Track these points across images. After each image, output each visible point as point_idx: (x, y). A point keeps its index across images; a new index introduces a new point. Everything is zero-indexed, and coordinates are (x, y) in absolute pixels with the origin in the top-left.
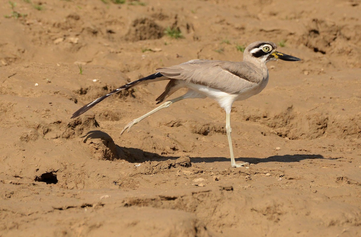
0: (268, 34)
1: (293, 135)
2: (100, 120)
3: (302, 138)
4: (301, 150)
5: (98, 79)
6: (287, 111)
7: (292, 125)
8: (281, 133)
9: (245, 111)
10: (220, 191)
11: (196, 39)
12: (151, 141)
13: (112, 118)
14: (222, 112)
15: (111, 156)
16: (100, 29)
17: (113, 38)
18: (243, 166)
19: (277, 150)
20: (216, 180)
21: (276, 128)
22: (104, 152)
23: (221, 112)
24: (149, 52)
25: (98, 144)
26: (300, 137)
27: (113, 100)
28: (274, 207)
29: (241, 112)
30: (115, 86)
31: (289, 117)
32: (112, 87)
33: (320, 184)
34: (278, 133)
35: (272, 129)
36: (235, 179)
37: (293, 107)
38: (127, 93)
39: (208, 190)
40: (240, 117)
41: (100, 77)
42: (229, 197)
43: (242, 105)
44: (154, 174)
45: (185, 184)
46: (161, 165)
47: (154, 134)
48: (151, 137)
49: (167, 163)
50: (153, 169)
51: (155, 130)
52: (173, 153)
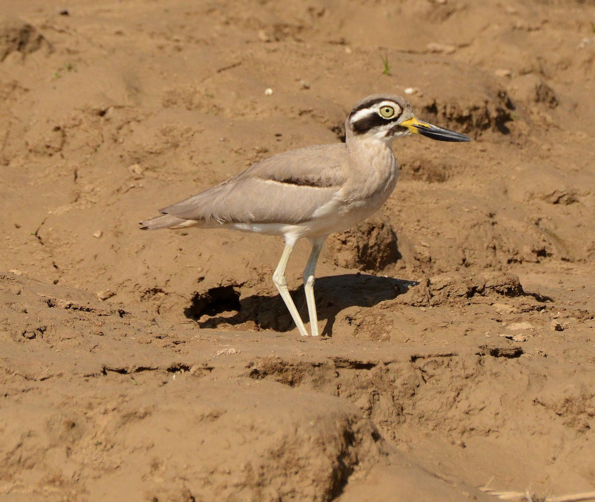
5: (416, 89)
10: (478, 356)
13: (429, 175)
20: (558, 328)
22: (361, 251)
25: (348, 232)
28: (581, 399)
30: (456, 106)
32: (449, 106)
38: (486, 121)
39: (449, 353)
44: (433, 306)
45: (486, 333)
46: (450, 289)
47: (505, 218)
48: (493, 224)
49: (465, 284)
50: (432, 296)
51: (515, 208)
52: (538, 262)
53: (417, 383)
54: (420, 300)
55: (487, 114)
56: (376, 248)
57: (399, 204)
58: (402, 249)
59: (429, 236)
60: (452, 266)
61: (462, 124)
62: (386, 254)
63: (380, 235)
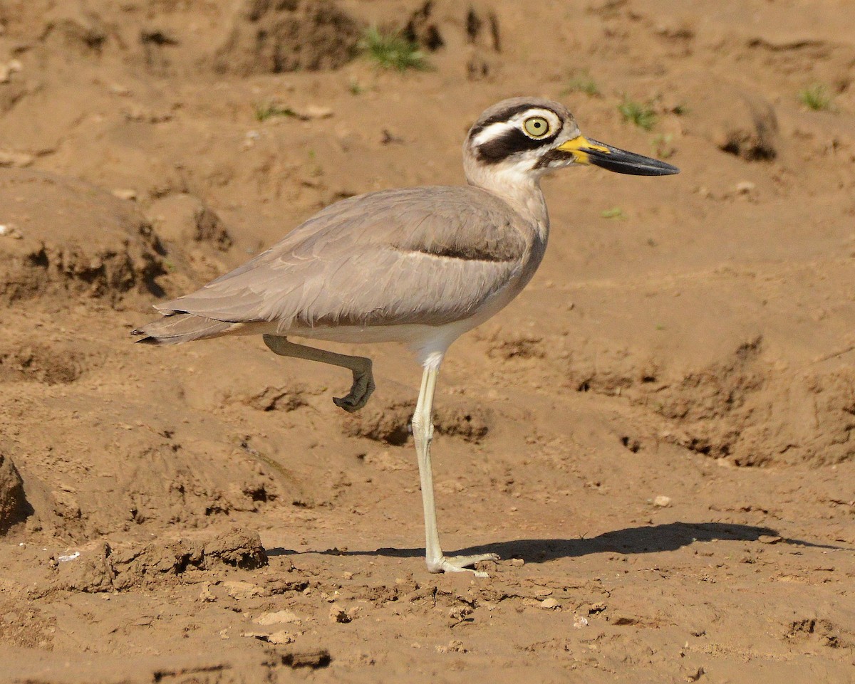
0: (778, 56)
1: (752, 450)
3: (786, 463)
4: (748, 510)
5: (11, 226)
6: (735, 358)
7: (751, 411)
8: (707, 441)
9: (575, 356)
10: (265, 668)
11: (478, 74)
12: (171, 466)
13: (48, 371)
14: (490, 357)
16: (115, 27)
17: (166, 63)
18: (472, 567)
19: (658, 506)
20: (343, 618)
21: (691, 422)
23: (486, 358)
24: (284, 118)
26: (776, 457)
27: (66, 303)
29: (558, 358)
30: (78, 251)
31: (741, 380)
32: (66, 253)
33: (721, 646)
34: (695, 442)
35: (671, 424)
36: (410, 616)
37: (763, 345)
38: (129, 276)
39: (217, 664)
40: (556, 376)
41: (26, 216)
43: (566, 334)
44: (119, 590)
45: (221, 632)
46: (146, 560)
47: (190, 439)
48: (175, 448)
49: (169, 551)
50: (117, 573)
51: (203, 421)
52: (255, 511)
54: (97, 580)
55: (129, 264)
57: (13, 421)
58: (32, 498)
59: (70, 474)
60: (116, 523)
61: (90, 282)
62: (8, 507)
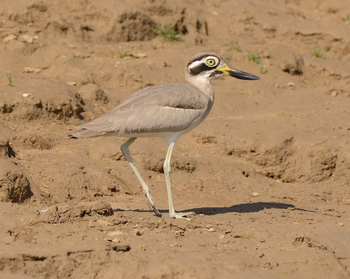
0: (306, 38)
1: (289, 177)
2: (24, 148)
3: (300, 181)
4: (285, 198)
5: (29, 94)
6: (283, 145)
7: (289, 163)
8: (273, 173)
9: (227, 143)
10: (107, 251)
11: (199, 43)
12: (82, 179)
13: (41, 145)
14: (198, 142)
15: (21, 196)
16: (71, 24)
17: (89, 37)
18: (185, 216)
19: (254, 196)
20: (138, 234)
21: (267, 167)
22: (10, 191)
23: (196, 143)
24: (130, 57)
25: (2, 180)
26: (297, 179)
27: (49, 121)
28: (171, 275)
29: (221, 144)
30: (53, 103)
31: (286, 152)
32: (49, 104)
33: (271, 246)
34: (269, 174)
35: (260, 167)
36: (162, 234)
37: (294, 140)
38: (71, 112)
39: (90, 250)
40: (220, 150)
41: (35, 91)
42: (117, 260)
43: (224, 135)
44: (61, 223)
45: (96, 238)
46: (71, 212)
47: (90, 170)
48: (84, 173)
49: (79, 209)
50: (60, 217)
51: (95, 163)
52: (112, 195)
53: (72, 268)
54: (53, 219)
55: (71, 108)
56: (19, 189)
57: (27, 163)
58: (33, 190)
59: (47, 181)
60: (62, 199)
61: (57, 114)
62: (24, 193)
63: (21, 182)
